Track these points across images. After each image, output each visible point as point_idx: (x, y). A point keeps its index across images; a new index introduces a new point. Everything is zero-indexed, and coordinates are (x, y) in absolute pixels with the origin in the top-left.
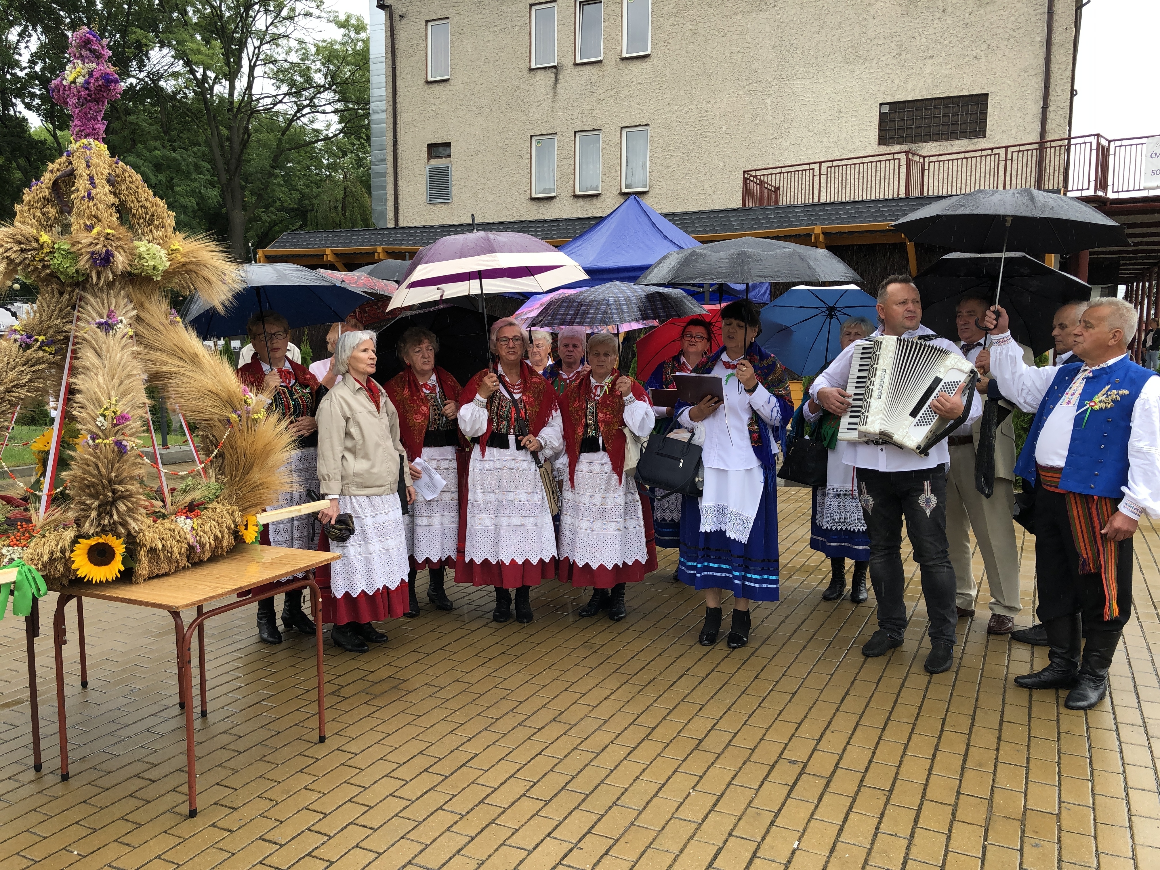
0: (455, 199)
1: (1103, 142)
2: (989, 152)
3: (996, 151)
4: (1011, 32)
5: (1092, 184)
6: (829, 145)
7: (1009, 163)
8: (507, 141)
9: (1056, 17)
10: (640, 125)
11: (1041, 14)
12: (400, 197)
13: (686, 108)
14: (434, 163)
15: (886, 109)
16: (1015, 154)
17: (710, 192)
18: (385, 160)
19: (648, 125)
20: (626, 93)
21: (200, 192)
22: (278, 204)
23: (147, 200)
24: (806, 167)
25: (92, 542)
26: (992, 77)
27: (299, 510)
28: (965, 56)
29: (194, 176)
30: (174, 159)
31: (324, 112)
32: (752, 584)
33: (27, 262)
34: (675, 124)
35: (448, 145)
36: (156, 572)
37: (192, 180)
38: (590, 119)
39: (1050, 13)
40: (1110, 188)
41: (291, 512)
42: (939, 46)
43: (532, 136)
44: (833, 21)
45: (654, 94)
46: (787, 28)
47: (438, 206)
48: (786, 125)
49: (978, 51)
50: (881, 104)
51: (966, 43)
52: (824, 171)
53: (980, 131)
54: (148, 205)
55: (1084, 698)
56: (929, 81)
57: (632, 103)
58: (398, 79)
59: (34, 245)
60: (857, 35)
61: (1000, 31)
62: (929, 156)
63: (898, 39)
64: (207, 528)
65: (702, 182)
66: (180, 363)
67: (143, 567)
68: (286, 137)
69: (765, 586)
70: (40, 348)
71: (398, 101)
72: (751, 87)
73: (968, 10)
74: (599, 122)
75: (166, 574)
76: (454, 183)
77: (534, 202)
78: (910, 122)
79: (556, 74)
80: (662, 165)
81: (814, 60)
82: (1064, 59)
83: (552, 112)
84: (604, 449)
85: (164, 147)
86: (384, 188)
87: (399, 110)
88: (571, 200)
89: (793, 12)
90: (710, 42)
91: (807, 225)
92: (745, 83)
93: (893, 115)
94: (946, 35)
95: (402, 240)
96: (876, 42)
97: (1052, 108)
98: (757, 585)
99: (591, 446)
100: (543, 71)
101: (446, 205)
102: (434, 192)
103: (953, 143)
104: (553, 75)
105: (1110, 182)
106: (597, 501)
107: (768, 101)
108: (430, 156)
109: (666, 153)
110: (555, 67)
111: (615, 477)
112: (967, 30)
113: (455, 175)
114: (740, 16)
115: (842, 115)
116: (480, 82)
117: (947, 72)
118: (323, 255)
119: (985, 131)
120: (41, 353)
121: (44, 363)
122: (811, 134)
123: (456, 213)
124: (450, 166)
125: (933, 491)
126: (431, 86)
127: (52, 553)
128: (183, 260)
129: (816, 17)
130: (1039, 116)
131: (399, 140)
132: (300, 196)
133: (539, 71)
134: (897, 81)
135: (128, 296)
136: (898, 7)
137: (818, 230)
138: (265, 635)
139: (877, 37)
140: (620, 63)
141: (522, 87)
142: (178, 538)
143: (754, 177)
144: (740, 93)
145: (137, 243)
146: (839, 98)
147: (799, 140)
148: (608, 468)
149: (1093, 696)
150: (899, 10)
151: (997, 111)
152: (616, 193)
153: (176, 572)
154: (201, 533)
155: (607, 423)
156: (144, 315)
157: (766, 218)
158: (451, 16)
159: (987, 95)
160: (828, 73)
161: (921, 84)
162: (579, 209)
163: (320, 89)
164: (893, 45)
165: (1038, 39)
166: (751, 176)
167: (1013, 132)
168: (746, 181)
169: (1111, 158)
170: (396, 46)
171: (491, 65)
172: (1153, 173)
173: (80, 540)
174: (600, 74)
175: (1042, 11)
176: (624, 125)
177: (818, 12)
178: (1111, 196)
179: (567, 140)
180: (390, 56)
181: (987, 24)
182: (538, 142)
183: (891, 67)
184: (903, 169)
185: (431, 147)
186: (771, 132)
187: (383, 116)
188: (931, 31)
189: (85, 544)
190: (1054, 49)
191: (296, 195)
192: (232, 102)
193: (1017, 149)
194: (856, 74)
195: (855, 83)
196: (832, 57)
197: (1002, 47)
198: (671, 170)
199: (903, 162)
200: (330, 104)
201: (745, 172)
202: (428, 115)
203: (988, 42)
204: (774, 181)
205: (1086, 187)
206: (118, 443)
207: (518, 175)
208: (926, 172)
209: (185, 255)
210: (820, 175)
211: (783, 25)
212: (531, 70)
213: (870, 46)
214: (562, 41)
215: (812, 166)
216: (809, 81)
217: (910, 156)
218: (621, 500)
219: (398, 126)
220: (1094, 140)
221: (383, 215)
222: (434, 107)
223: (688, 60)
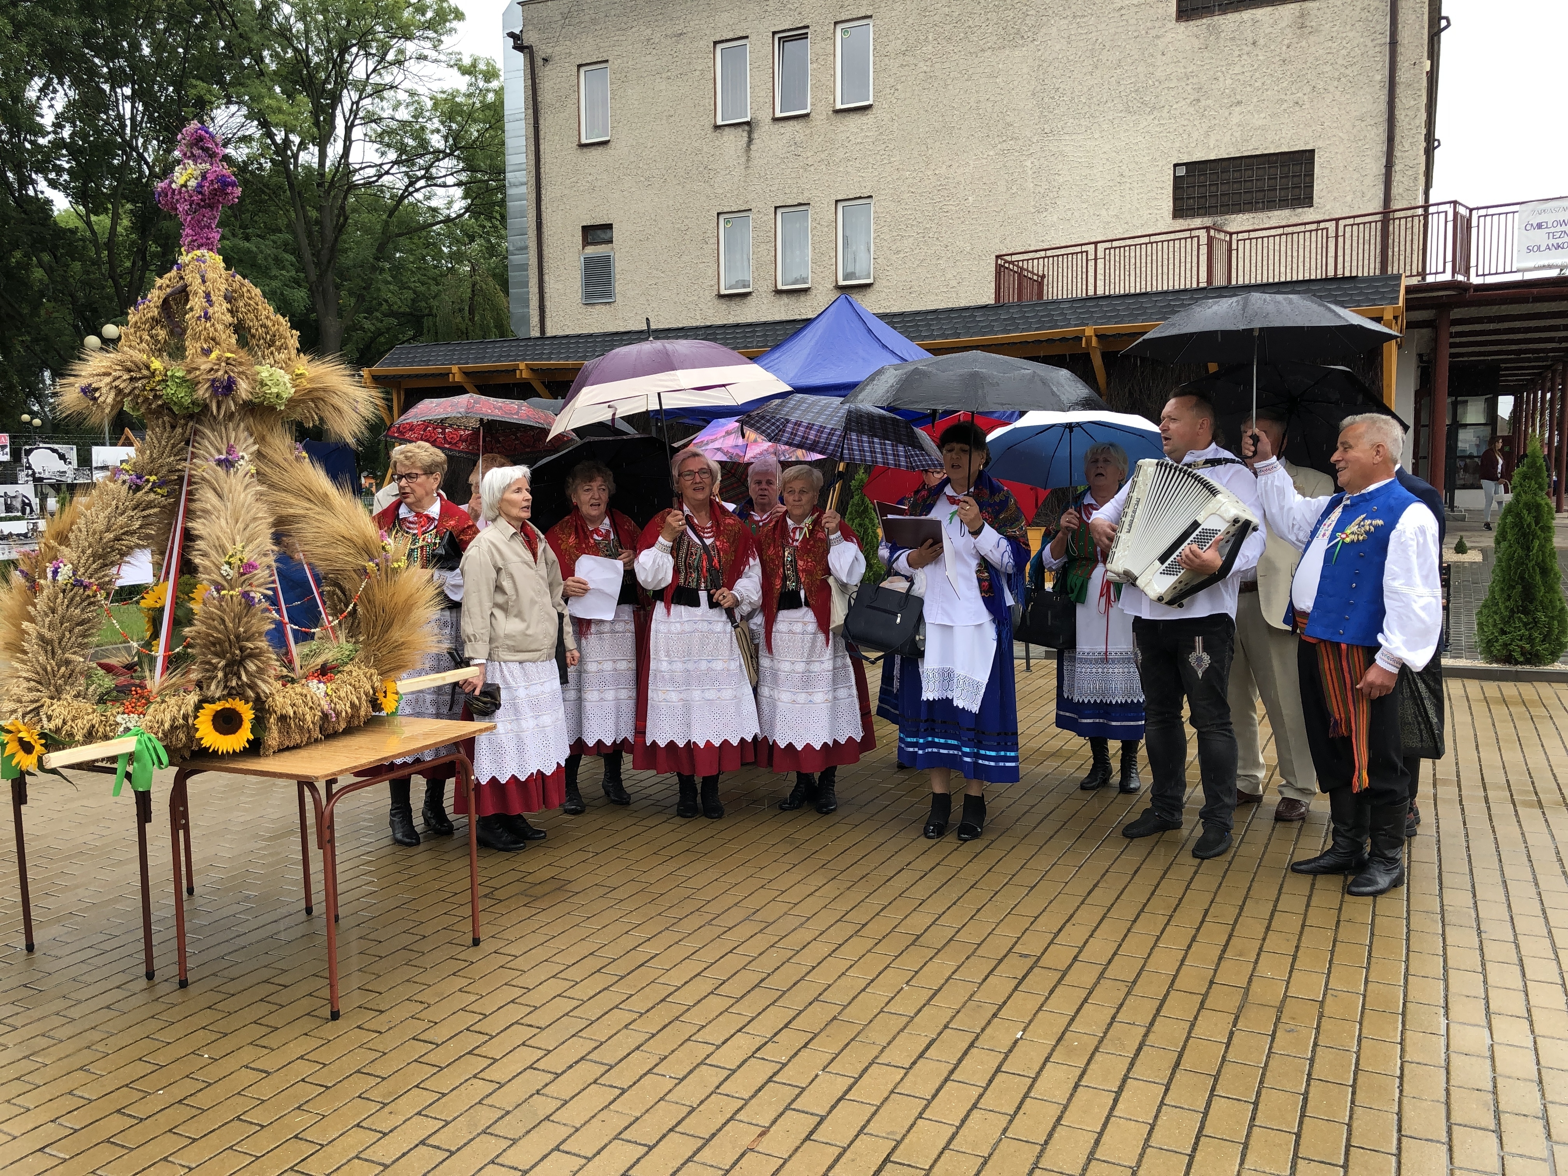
0: (619, 298)
1: (1462, 211)
2: (1314, 226)
3: (1322, 225)
4: (1343, 70)
5: (1449, 266)
6: (1109, 219)
7: (1341, 239)
8: (686, 221)
9: (1400, 49)
10: (860, 198)
11: (1381, 45)
12: (547, 296)
13: (920, 175)
14: (591, 250)
15: (1182, 172)
16: (1348, 229)
17: (954, 283)
18: (526, 248)
19: (870, 197)
20: (842, 155)
21: (282, 294)
22: (385, 306)
23: (267, 318)
24: (1078, 249)
25: (218, 706)
26: (1319, 128)
27: (444, 678)
28: (1283, 101)
29: (274, 272)
30: (249, 251)
31: (444, 185)
32: (986, 763)
33: (137, 392)
34: (906, 196)
35: (609, 227)
36: (287, 743)
37: (271, 278)
38: (795, 190)
39: (1393, 43)
40: (1473, 271)
41: (434, 680)
42: (1249, 89)
43: (718, 214)
44: (1110, 58)
45: (878, 157)
46: (1051, 69)
47: (597, 307)
48: (1051, 195)
49: (1300, 95)
50: (1175, 165)
51: (1285, 85)
52: (1100, 254)
53: (1307, 200)
54: (269, 324)
55: (1372, 882)
56: (1238, 134)
57: (849, 169)
58: (541, 141)
59: (145, 372)
60: (1141, 76)
61: (1328, 68)
62: (1237, 233)
63: (1195, 80)
64: (343, 694)
65: (943, 270)
66: (307, 505)
67: (273, 738)
68: (394, 219)
69: (1001, 764)
70: (151, 490)
71: (542, 170)
72: (1004, 145)
73: (1286, 42)
74: (806, 194)
75: (297, 747)
76: (617, 277)
77: (723, 301)
78: (1213, 188)
79: (750, 133)
80: (890, 249)
81: (1086, 109)
82: (1413, 103)
83: (745, 182)
84: (807, 604)
85: (234, 235)
86: (526, 284)
87: (544, 182)
88: (771, 296)
89: (1058, 47)
90: (950, 87)
91: (1076, 325)
92: (997, 140)
93: (1191, 179)
94: (1257, 75)
95: (551, 353)
96: (1167, 84)
97: (1398, 167)
98: (992, 764)
99: (791, 601)
100: (732, 129)
101: (608, 306)
102: (591, 289)
103: (1270, 214)
104: (745, 134)
105: (1473, 263)
106: (800, 667)
107: (1028, 163)
108: (586, 242)
109: (895, 234)
110: (748, 123)
111: (821, 637)
112: (1285, 67)
113: (620, 266)
114: (988, 53)
115: (1124, 180)
116: (650, 145)
117: (1260, 122)
118: (448, 374)
119: (1312, 198)
120: (152, 496)
121: (155, 506)
122: (1085, 206)
123: (620, 316)
124: (612, 254)
125: (1205, 649)
126: (585, 150)
127: (174, 719)
128: (309, 386)
129: (1088, 54)
130: (1382, 178)
131: (544, 222)
132: (413, 296)
133: (727, 129)
134: (1195, 135)
135: (247, 429)
136: (1194, 40)
137: (1089, 331)
138: (399, 836)
139: (1168, 78)
140: (833, 117)
141: (705, 150)
142: (310, 704)
143: (1010, 263)
144: (991, 153)
145: (258, 368)
146: (1121, 157)
147: (1069, 213)
148: (812, 627)
149: (1383, 881)
150: (1196, 43)
151: (1326, 172)
152: (831, 287)
153: (308, 744)
154: (336, 700)
155: (808, 572)
156: (266, 450)
157: (1024, 317)
158: (610, 59)
159: (1312, 151)
160: (1105, 126)
161: (1227, 139)
162: (783, 308)
163: (438, 154)
164: (1189, 88)
165: (1378, 77)
166: (1006, 262)
167: (1349, 199)
168: (999, 270)
169: (1474, 231)
170: (539, 99)
171: (664, 122)
172: (1529, 250)
173: (205, 705)
174: (808, 132)
175: (1383, 40)
176: (839, 198)
177: (1090, 47)
178: (1475, 280)
179: (765, 218)
180: (531, 111)
181: (1310, 59)
182: (727, 221)
183: (1187, 117)
184: (1204, 250)
185: (587, 230)
186: (1033, 203)
187: (523, 190)
188: (1238, 69)
189: (209, 710)
190: (1400, 90)
191: (409, 295)
192: (322, 175)
193: (1351, 221)
194: (1142, 126)
195: (1140, 138)
196: (1109, 104)
197: (1331, 89)
198: (902, 255)
199: (1204, 240)
200: (452, 174)
201: (997, 257)
202: (582, 188)
203: (1313, 83)
204: (1038, 267)
205: (1440, 269)
206: (246, 595)
207: (701, 266)
208: (1234, 253)
209: (311, 380)
210: (1096, 259)
211: (1045, 65)
212: (717, 127)
213: (1159, 90)
214: (757, 90)
215: (1084, 248)
216: (1080, 137)
217: (1212, 232)
218: (828, 665)
219: (543, 203)
220: (1449, 209)
221: (526, 319)
222: (590, 178)
223: (922, 112)
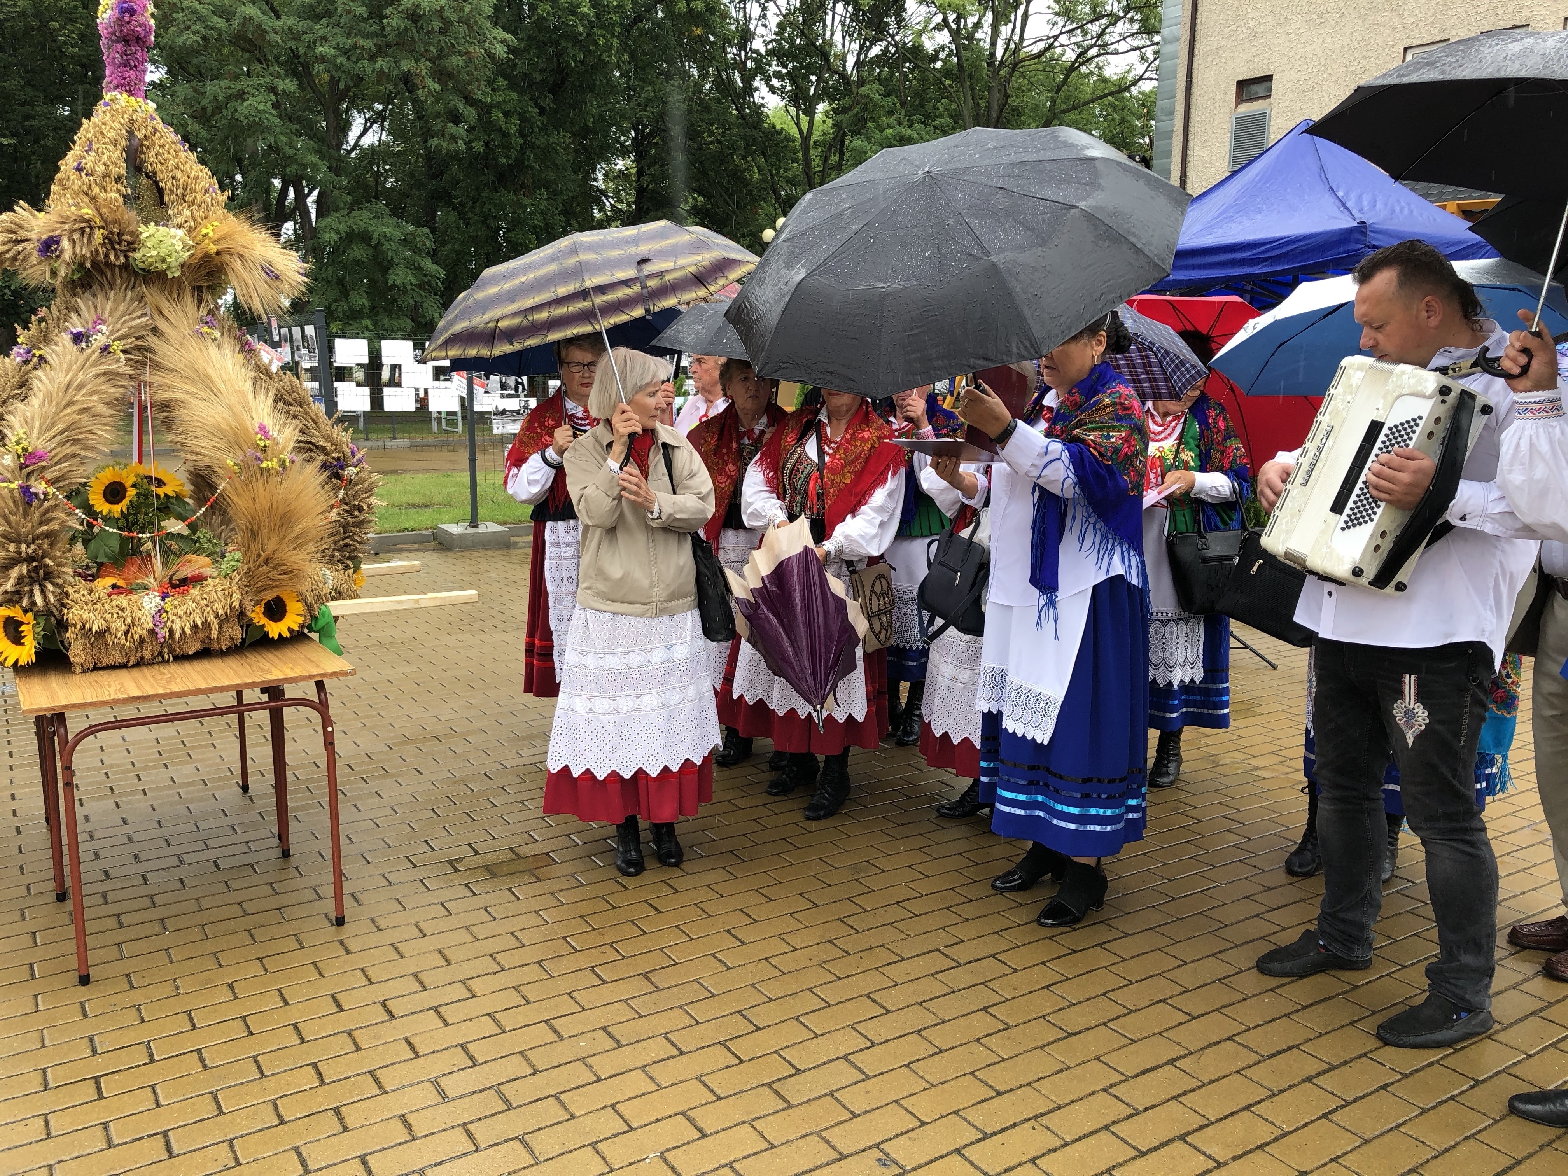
12: (1190, 165)
14: (1245, 109)
18: (1174, 112)
31: (1117, 52)
35: (1269, 78)
38: (1510, 9)
43: (1406, 49)
64: (181, 612)
71: (1198, 21)
74: (1525, 14)
76: (1272, 137)
87: (1199, 35)
108: (1240, 100)
113: (1275, 122)
124: (1268, 111)
125: (1420, 698)
128: (212, 248)
131: (1194, 80)
154: (173, 617)
163: (1114, 19)
185: (1242, 85)
187: (1177, 46)
200: (1124, 39)
202: (1242, 36)
206: (25, 490)
209: (217, 242)
219: (1195, 59)
222: (1252, 23)
